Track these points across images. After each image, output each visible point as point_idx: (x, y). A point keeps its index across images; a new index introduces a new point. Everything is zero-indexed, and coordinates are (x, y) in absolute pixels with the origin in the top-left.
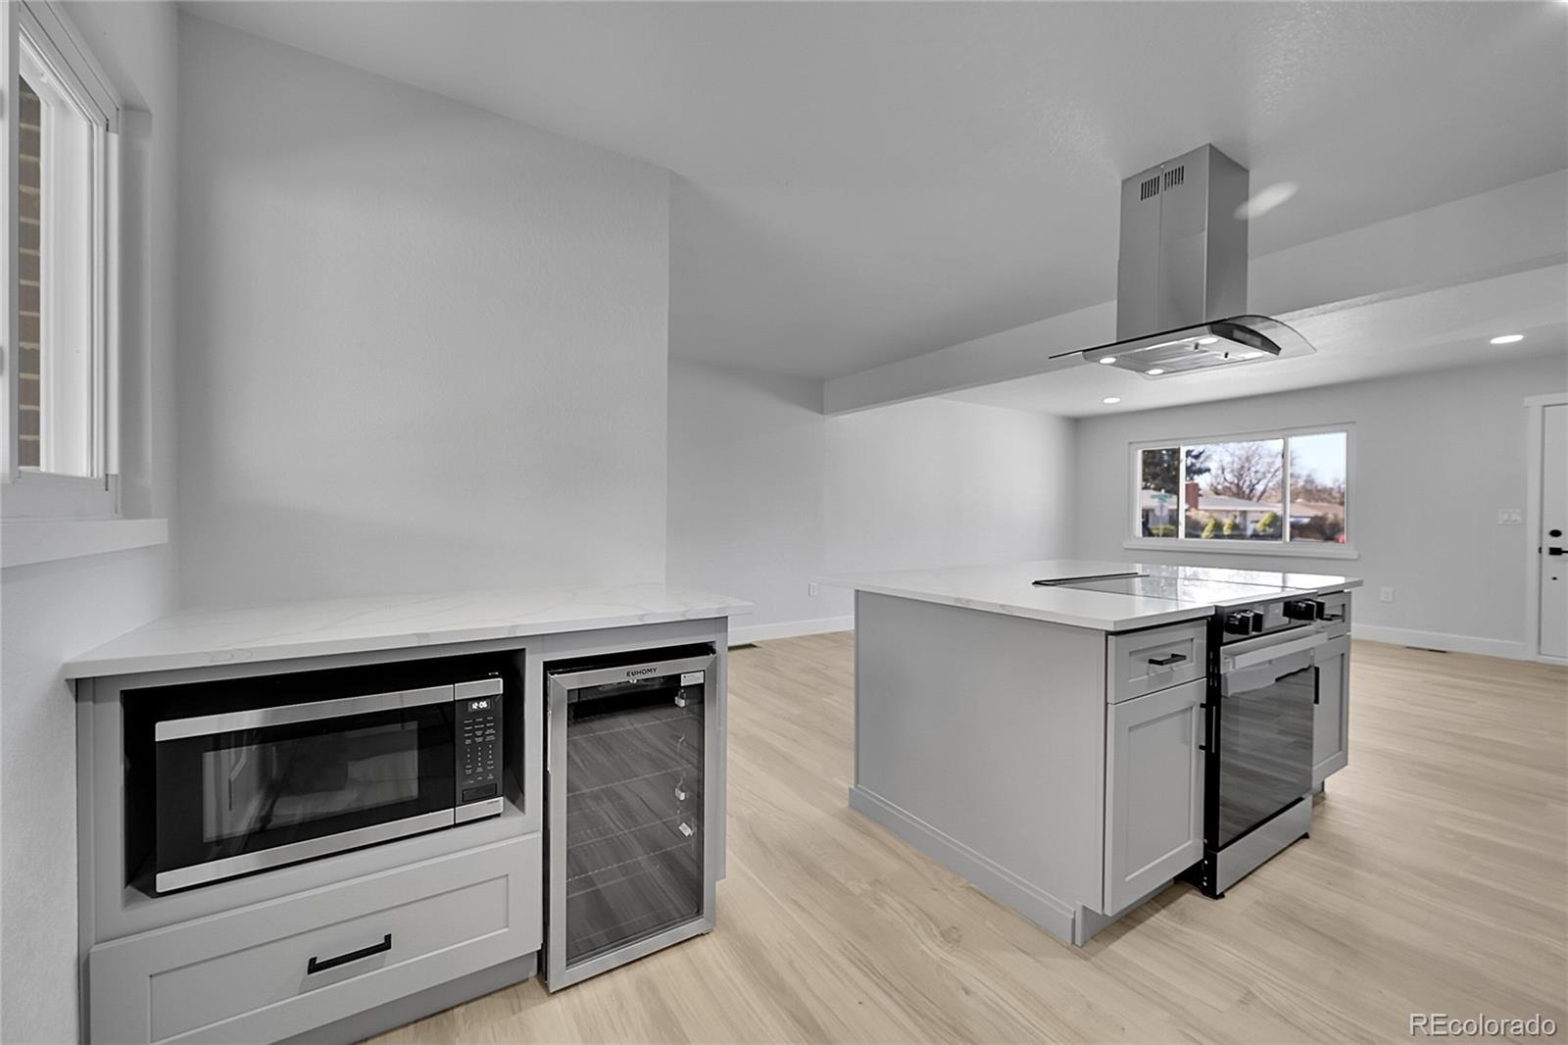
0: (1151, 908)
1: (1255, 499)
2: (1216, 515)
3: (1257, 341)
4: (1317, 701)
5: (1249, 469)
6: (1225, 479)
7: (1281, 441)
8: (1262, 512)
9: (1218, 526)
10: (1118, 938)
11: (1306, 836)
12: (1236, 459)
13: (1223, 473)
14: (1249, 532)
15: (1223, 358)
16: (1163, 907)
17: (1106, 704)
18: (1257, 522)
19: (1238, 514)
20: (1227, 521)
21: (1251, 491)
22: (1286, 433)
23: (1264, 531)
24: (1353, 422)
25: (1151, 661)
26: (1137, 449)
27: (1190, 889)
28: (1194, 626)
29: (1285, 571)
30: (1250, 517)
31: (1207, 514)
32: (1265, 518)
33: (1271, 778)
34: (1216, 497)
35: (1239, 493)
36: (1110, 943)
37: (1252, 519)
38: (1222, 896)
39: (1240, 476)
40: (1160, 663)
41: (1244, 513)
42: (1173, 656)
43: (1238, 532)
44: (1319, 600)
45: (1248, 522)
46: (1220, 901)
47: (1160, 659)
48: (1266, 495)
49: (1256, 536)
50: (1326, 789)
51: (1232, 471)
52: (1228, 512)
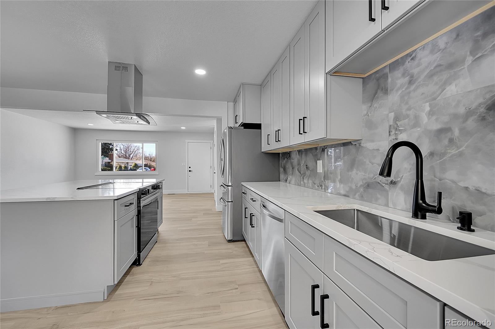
0: (125, 277)
1: (130, 159)
2: (119, 164)
3: (146, 120)
4: (158, 209)
5: (128, 150)
6: (122, 153)
7: (141, 144)
8: (132, 163)
9: (120, 167)
10: (117, 290)
11: (157, 242)
12: (125, 147)
13: (121, 151)
14: (129, 169)
15: (137, 122)
16: (128, 275)
17: (114, 221)
18: (131, 166)
19: (126, 163)
20: (123, 166)
21: (129, 157)
22: (143, 142)
23: (133, 168)
24: (157, 141)
25: (125, 206)
26: (99, 142)
27: (134, 267)
28: (134, 195)
29: (143, 179)
30: (129, 164)
31: (117, 163)
32: (133, 165)
33: (146, 232)
34: (119, 158)
35: (126, 157)
36: (115, 292)
37: (130, 165)
38: (142, 264)
39: (126, 152)
40: (128, 206)
41: (128, 163)
42: (130, 203)
43: (126, 169)
44: (159, 184)
45: (129, 165)
46: (142, 265)
47: (128, 205)
48: (133, 158)
49: (131, 170)
50: (159, 230)
51: (124, 151)
52: (123, 163)
